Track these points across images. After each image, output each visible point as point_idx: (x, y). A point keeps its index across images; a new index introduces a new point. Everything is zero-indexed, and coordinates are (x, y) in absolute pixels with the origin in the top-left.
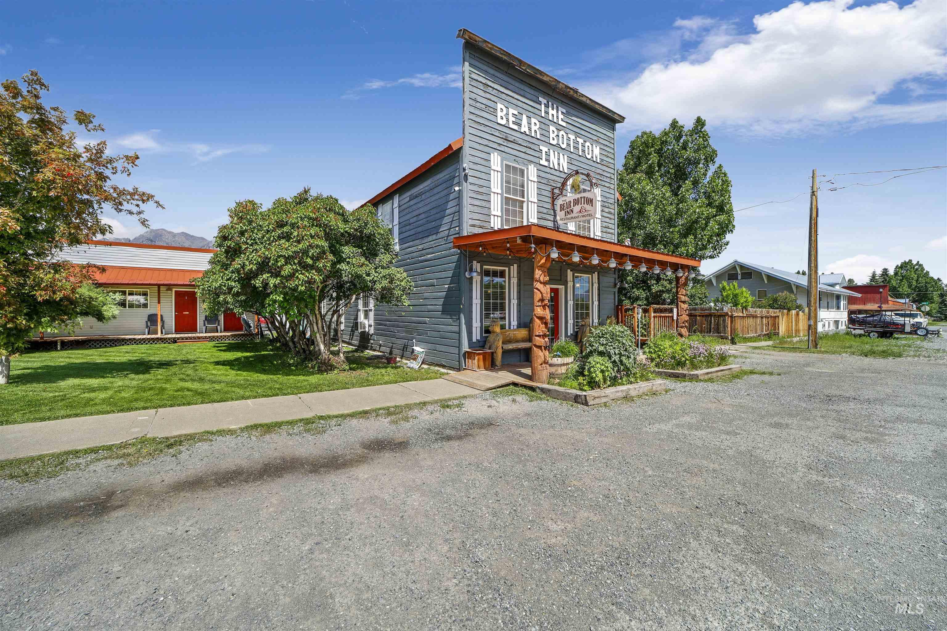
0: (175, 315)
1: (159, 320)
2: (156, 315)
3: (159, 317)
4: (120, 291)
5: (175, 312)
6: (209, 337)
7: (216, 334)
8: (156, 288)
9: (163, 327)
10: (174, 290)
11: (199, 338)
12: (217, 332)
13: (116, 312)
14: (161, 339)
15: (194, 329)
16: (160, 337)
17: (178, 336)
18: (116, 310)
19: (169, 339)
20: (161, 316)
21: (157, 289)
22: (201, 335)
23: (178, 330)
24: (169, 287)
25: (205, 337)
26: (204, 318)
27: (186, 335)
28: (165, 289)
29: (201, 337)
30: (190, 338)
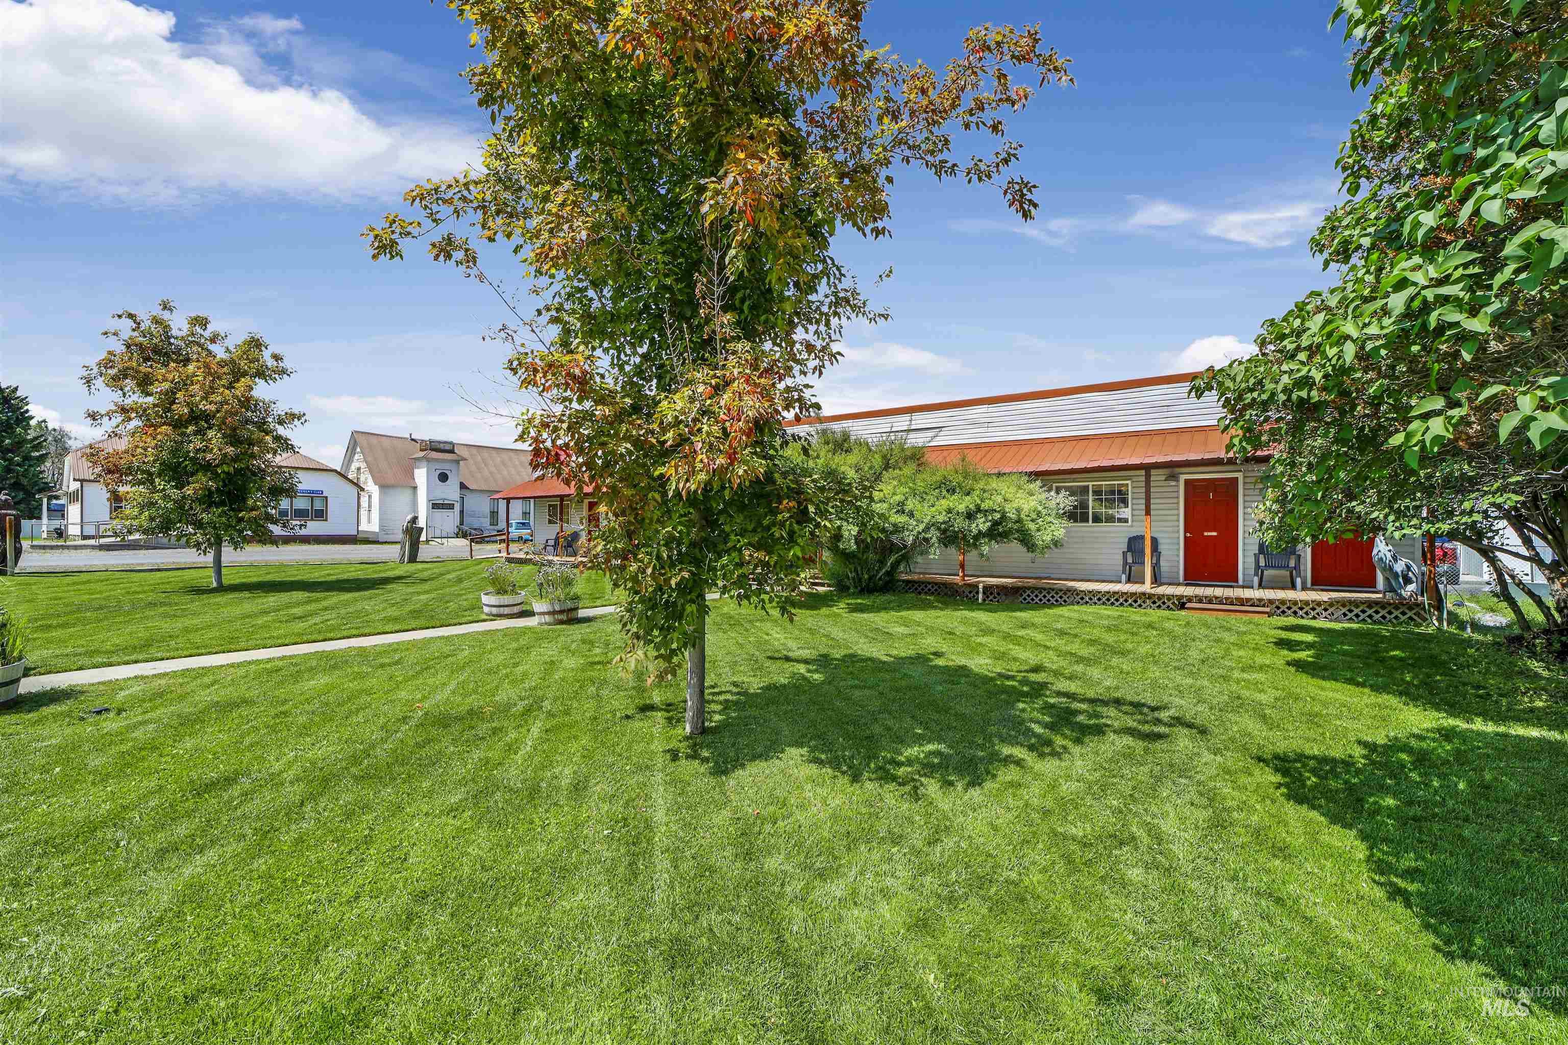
0: (1185, 537)
1: (1148, 551)
2: (1142, 538)
3: (1148, 543)
4: (1067, 489)
5: (1185, 532)
6: (1271, 602)
7: (1290, 595)
8: (1143, 472)
9: (1156, 567)
10: (1183, 478)
11: (1242, 602)
12: (1293, 587)
13: (1060, 533)
14: (1150, 596)
15: (1228, 576)
16: (1149, 591)
17: (1189, 591)
18: (1058, 529)
19: (1169, 598)
20: (1154, 541)
21: (1143, 479)
22: (1248, 594)
23: (1193, 576)
24: (1172, 468)
25: (1260, 600)
26: (1256, 549)
27: (1209, 591)
28: (1163, 478)
29: (1248, 600)
30: (1220, 600)
